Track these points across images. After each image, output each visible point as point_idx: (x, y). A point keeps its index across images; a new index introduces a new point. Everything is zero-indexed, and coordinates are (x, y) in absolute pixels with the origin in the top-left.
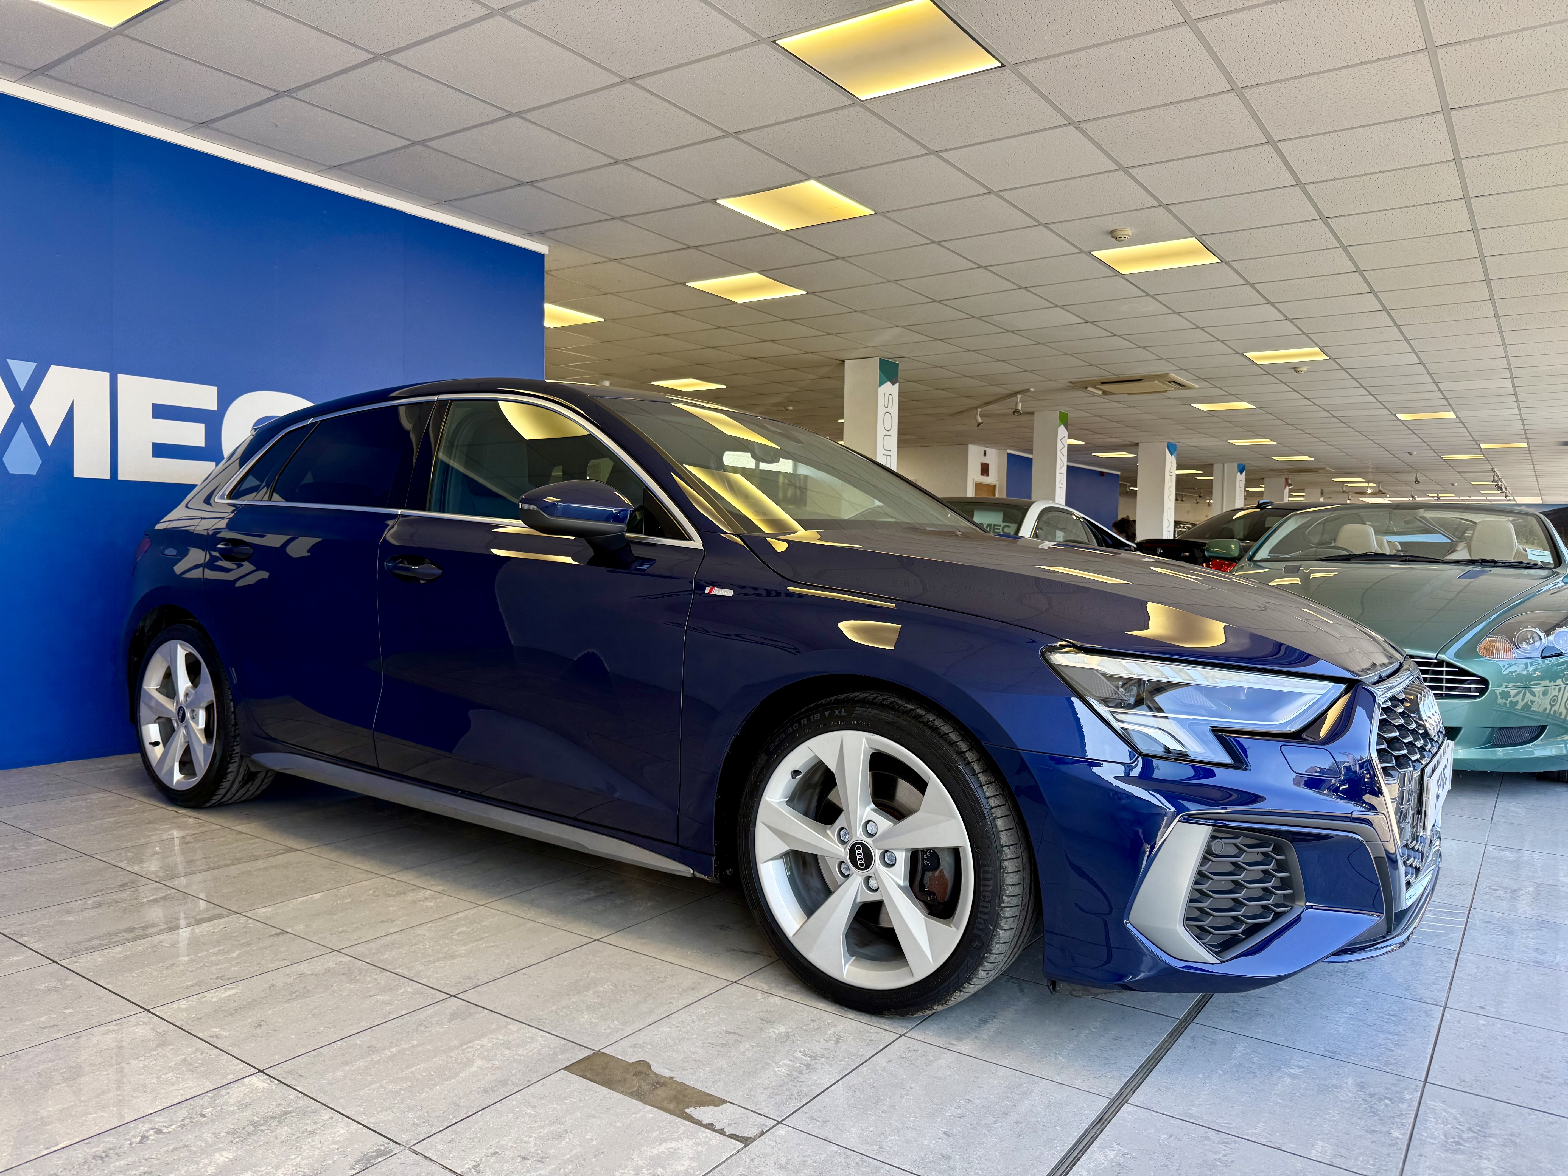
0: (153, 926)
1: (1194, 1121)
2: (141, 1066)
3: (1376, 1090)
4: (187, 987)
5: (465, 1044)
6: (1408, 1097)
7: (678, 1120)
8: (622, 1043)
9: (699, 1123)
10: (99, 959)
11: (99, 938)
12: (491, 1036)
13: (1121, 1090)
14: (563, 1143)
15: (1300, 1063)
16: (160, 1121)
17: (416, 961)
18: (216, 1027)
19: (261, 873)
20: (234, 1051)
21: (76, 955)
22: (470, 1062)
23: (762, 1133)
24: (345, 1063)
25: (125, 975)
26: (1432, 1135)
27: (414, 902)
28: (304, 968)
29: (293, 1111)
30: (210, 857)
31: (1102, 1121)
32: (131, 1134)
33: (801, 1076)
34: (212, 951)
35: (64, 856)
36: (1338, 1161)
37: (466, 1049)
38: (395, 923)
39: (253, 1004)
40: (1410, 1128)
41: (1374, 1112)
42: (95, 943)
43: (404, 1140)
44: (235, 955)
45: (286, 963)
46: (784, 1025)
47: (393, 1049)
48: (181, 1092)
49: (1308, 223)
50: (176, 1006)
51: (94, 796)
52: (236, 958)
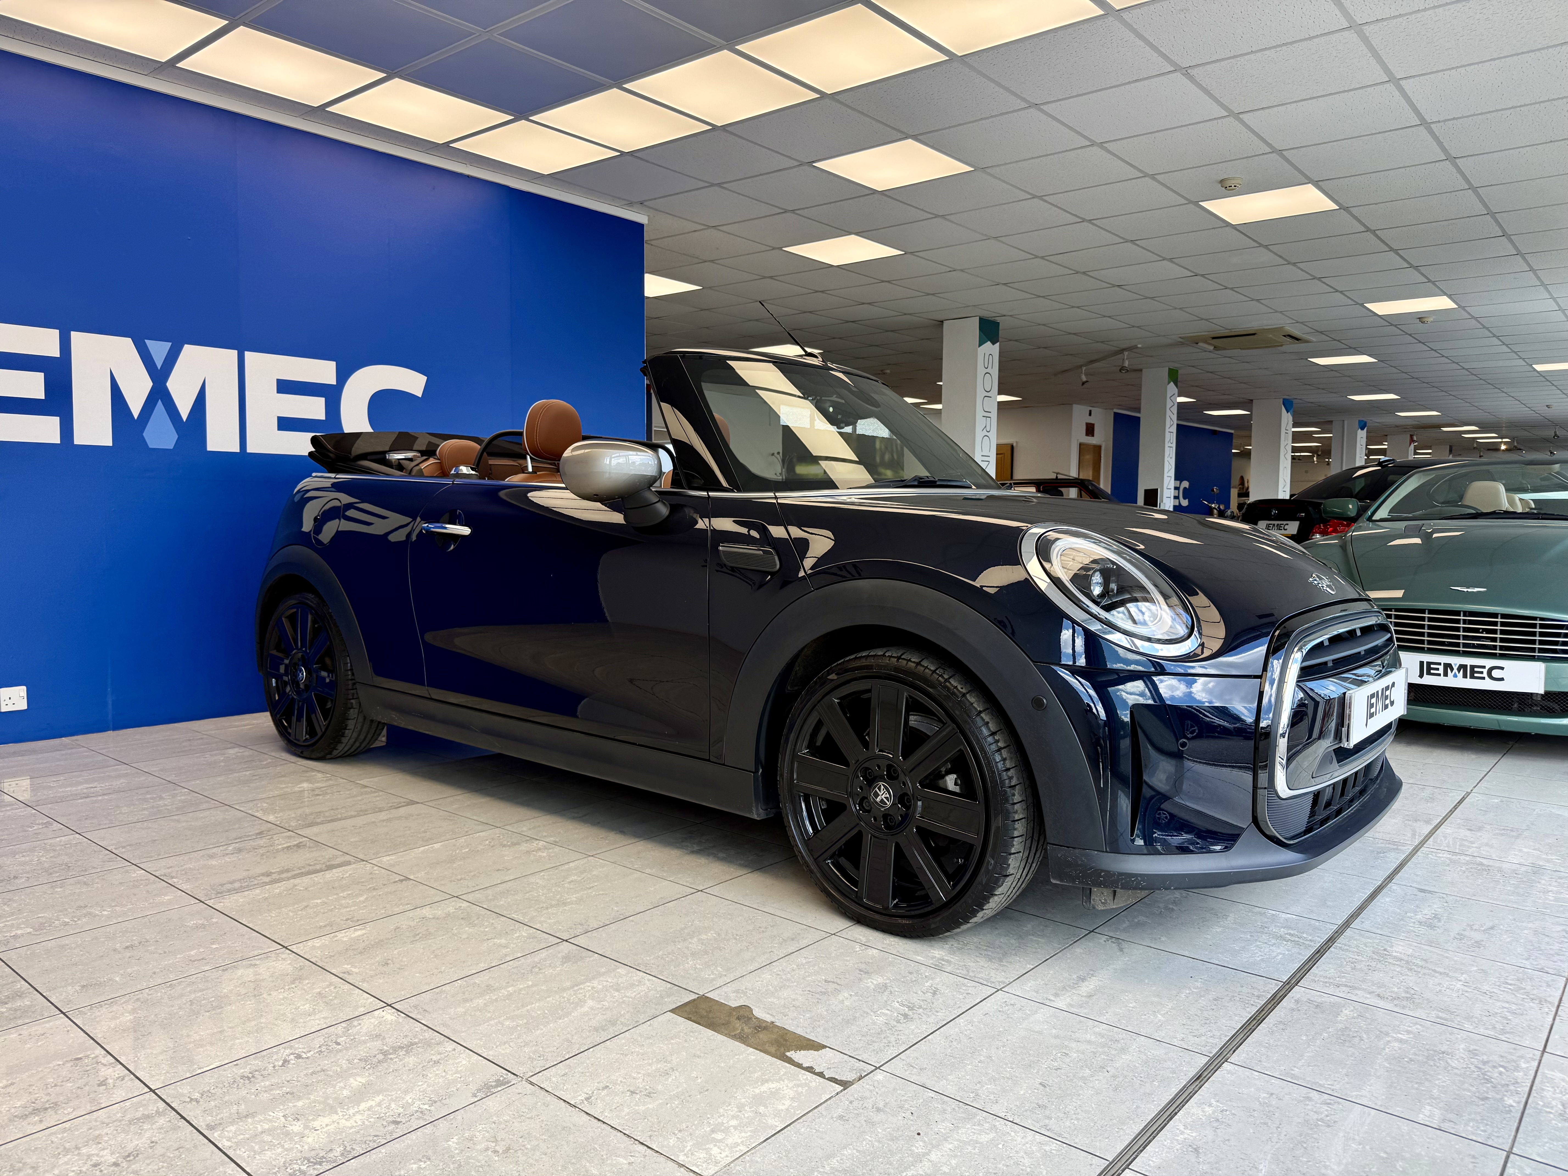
0: (288, 871)
1: (1296, 1082)
2: (281, 997)
3: (1491, 1058)
4: (321, 927)
5: (577, 986)
6: (1524, 1065)
7: (779, 1062)
8: (725, 989)
9: (799, 1066)
10: (241, 900)
11: (240, 880)
12: (601, 979)
13: (1221, 1049)
14: (670, 1080)
16: (299, 1047)
17: (530, 908)
18: (348, 964)
19: (385, 824)
20: (365, 986)
21: (220, 895)
22: (581, 1002)
23: (861, 1078)
24: (466, 1000)
25: (264, 915)
26: (1549, 1104)
27: (528, 852)
28: (426, 912)
29: (419, 1043)
30: (337, 809)
31: (1200, 1078)
32: (274, 1058)
33: (898, 1025)
34: (342, 895)
35: (205, 806)
36: (1446, 1126)
37: (578, 990)
38: (509, 872)
39: (379, 944)
40: (1526, 1096)
41: (1487, 1079)
42: (237, 885)
43: (522, 1072)
44: (362, 899)
45: (409, 907)
46: (881, 976)
47: (510, 989)
48: (317, 1021)
49: (1434, 164)
50: (309, 944)
51: (231, 751)
52: (364, 902)
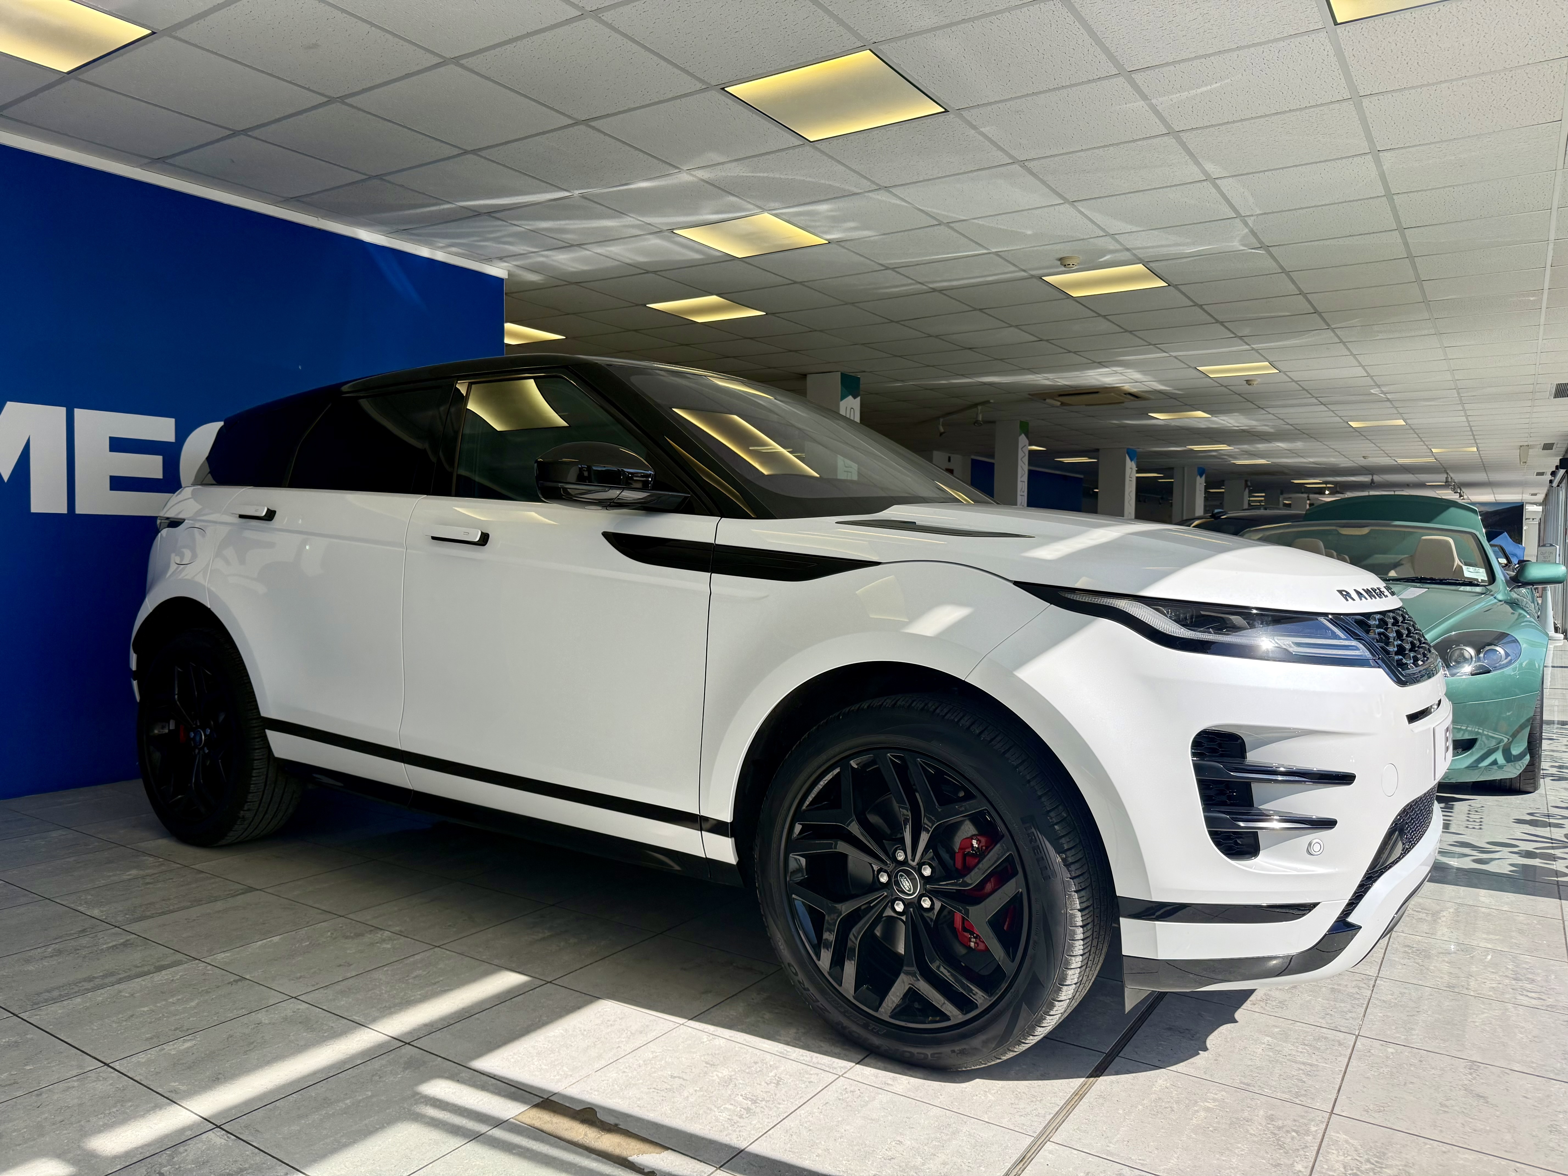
0: (112, 974)
1: (1111, 1159)
2: (101, 1123)
3: (1285, 1123)
4: (146, 1040)
6: (1313, 1129)
10: (60, 1011)
11: (58, 988)
15: (1216, 1096)
17: (372, 1007)
18: (175, 1082)
19: (220, 915)
21: (36, 1006)
24: (300, 1117)
25: (85, 1028)
26: (1333, 1166)
27: (372, 944)
28: (262, 1016)
29: (250, 1169)
30: (169, 899)
31: (1024, 1161)
33: (741, 1120)
34: (171, 1000)
35: (22, 900)
38: (352, 967)
39: (211, 1056)
40: (1313, 1160)
41: (1280, 1145)
42: (56, 993)
44: (193, 1004)
45: (244, 1011)
46: (727, 1068)
47: (348, 1101)
50: (133, 1060)
51: (54, 834)
52: (195, 1008)
